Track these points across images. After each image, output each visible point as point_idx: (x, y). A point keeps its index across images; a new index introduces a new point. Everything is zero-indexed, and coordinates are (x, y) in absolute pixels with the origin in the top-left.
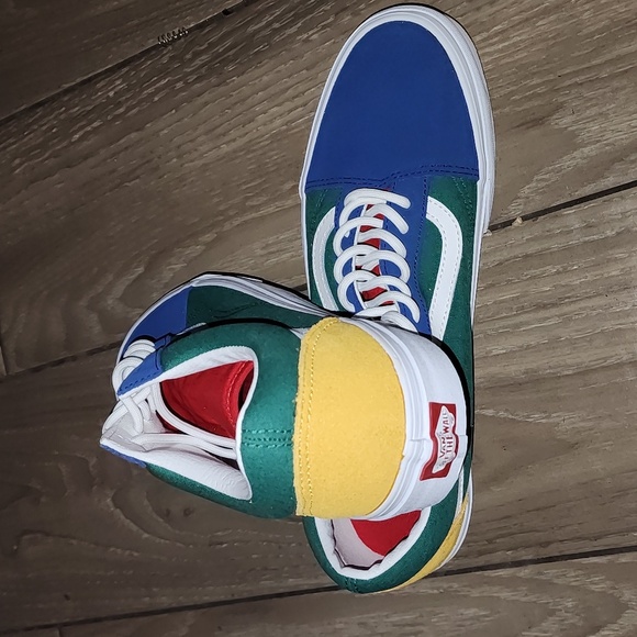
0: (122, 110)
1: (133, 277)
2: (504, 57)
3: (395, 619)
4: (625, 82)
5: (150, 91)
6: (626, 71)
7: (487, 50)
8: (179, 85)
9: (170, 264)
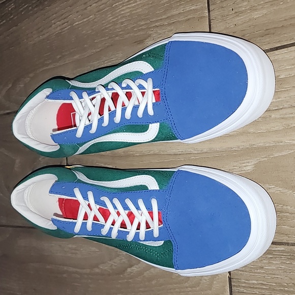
0: (12, 17)
1: (8, 88)
2: (133, 10)
3: (70, 246)
4: (172, 28)
5: (21, 9)
6: (174, 23)
7: (129, 6)
8: (30, 8)
9: (19, 84)
